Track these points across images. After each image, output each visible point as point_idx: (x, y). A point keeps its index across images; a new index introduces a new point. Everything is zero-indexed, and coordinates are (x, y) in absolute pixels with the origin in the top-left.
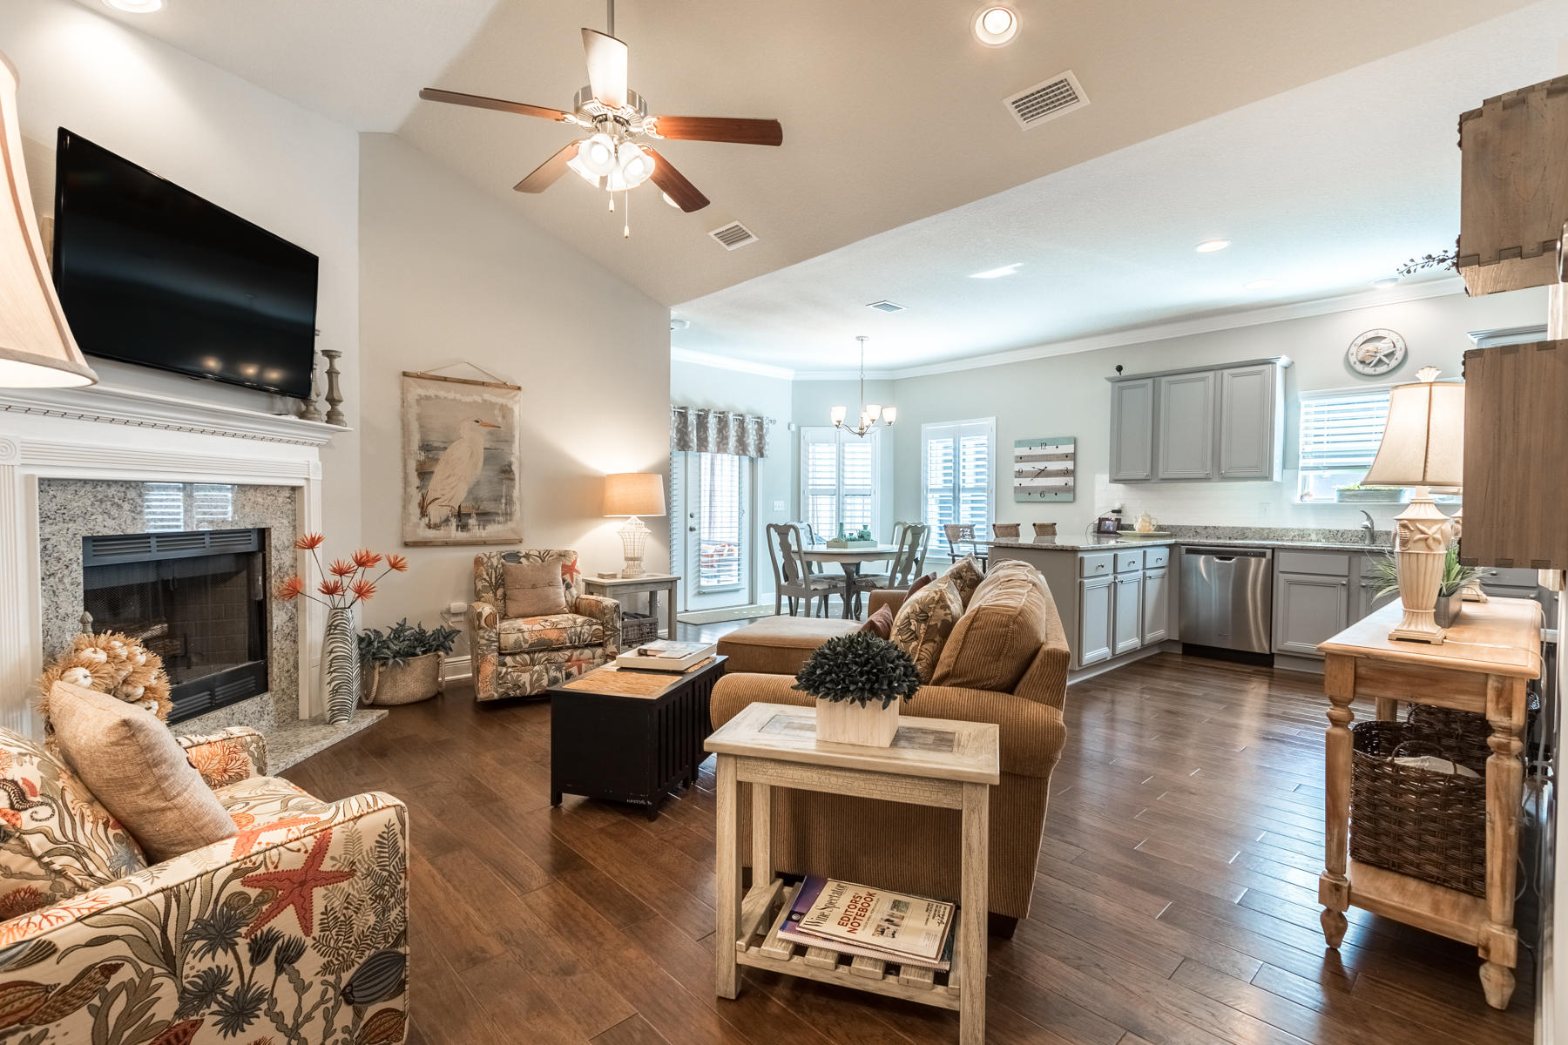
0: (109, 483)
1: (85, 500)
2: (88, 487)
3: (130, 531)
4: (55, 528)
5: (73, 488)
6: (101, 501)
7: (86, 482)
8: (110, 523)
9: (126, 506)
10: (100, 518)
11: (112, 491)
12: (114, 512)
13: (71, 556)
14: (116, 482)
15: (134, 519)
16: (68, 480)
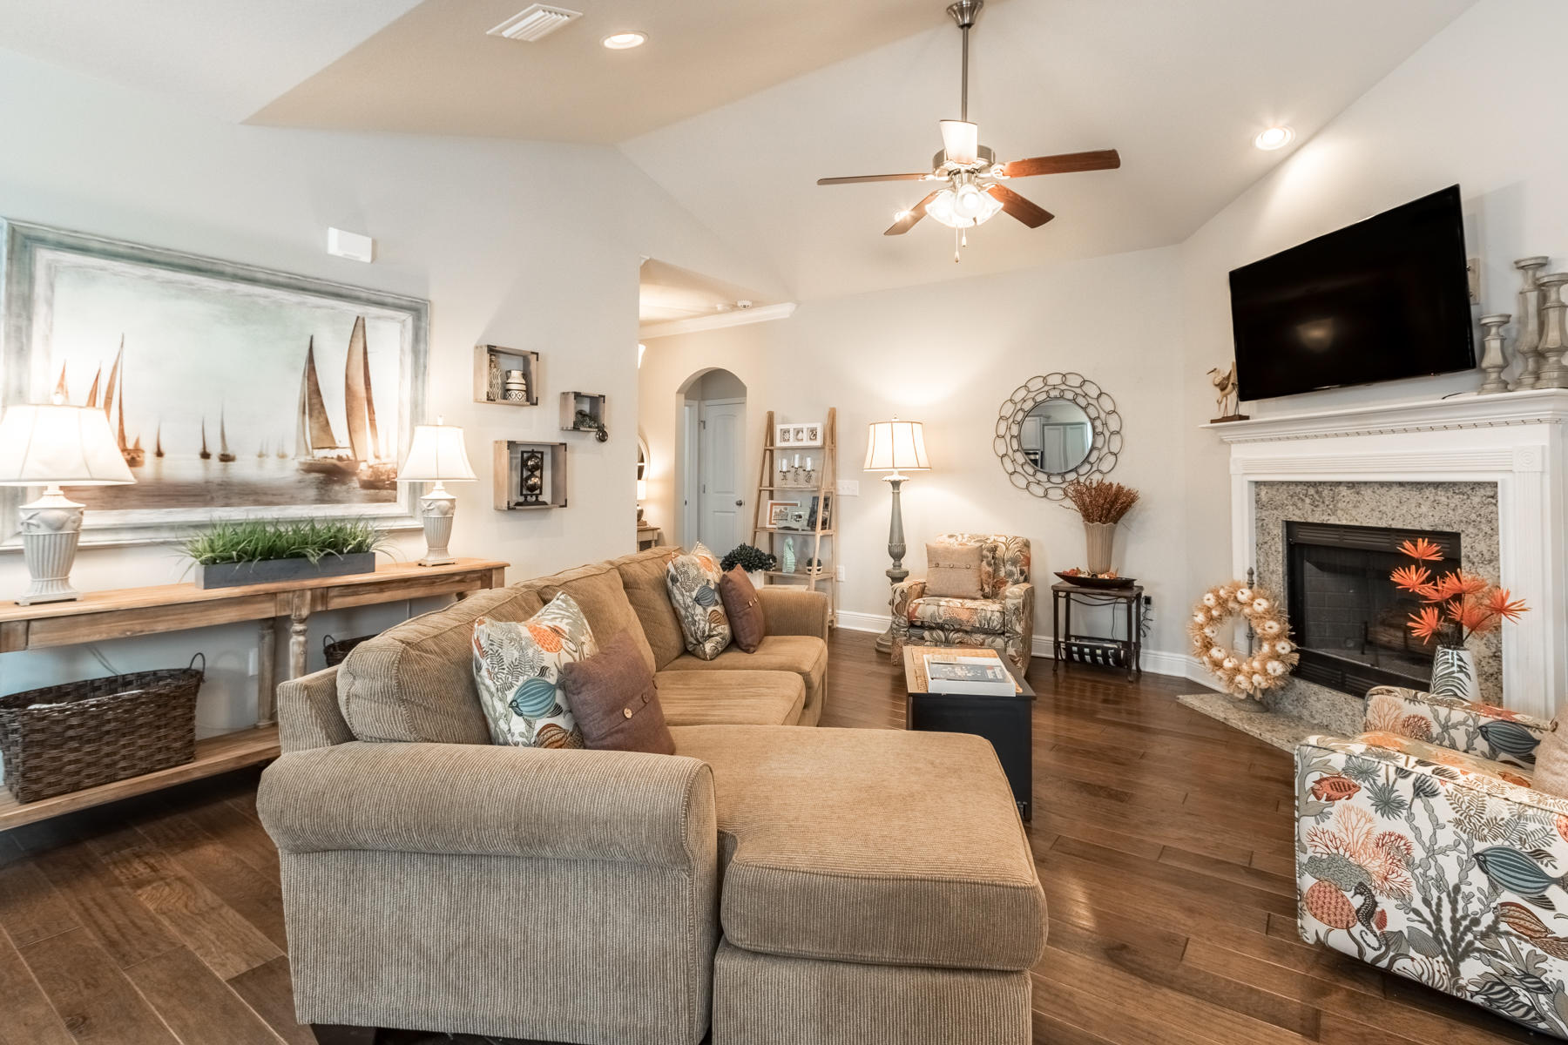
0: (1297, 483)
1: (1282, 496)
2: (1285, 487)
3: (1310, 520)
4: (1267, 513)
5: (1276, 487)
6: (1292, 496)
7: (1283, 483)
8: (1297, 512)
9: (1308, 501)
10: (1291, 508)
11: (1298, 489)
12: (1300, 504)
13: (1275, 532)
14: (1301, 482)
15: (1313, 511)
16: (1273, 482)
